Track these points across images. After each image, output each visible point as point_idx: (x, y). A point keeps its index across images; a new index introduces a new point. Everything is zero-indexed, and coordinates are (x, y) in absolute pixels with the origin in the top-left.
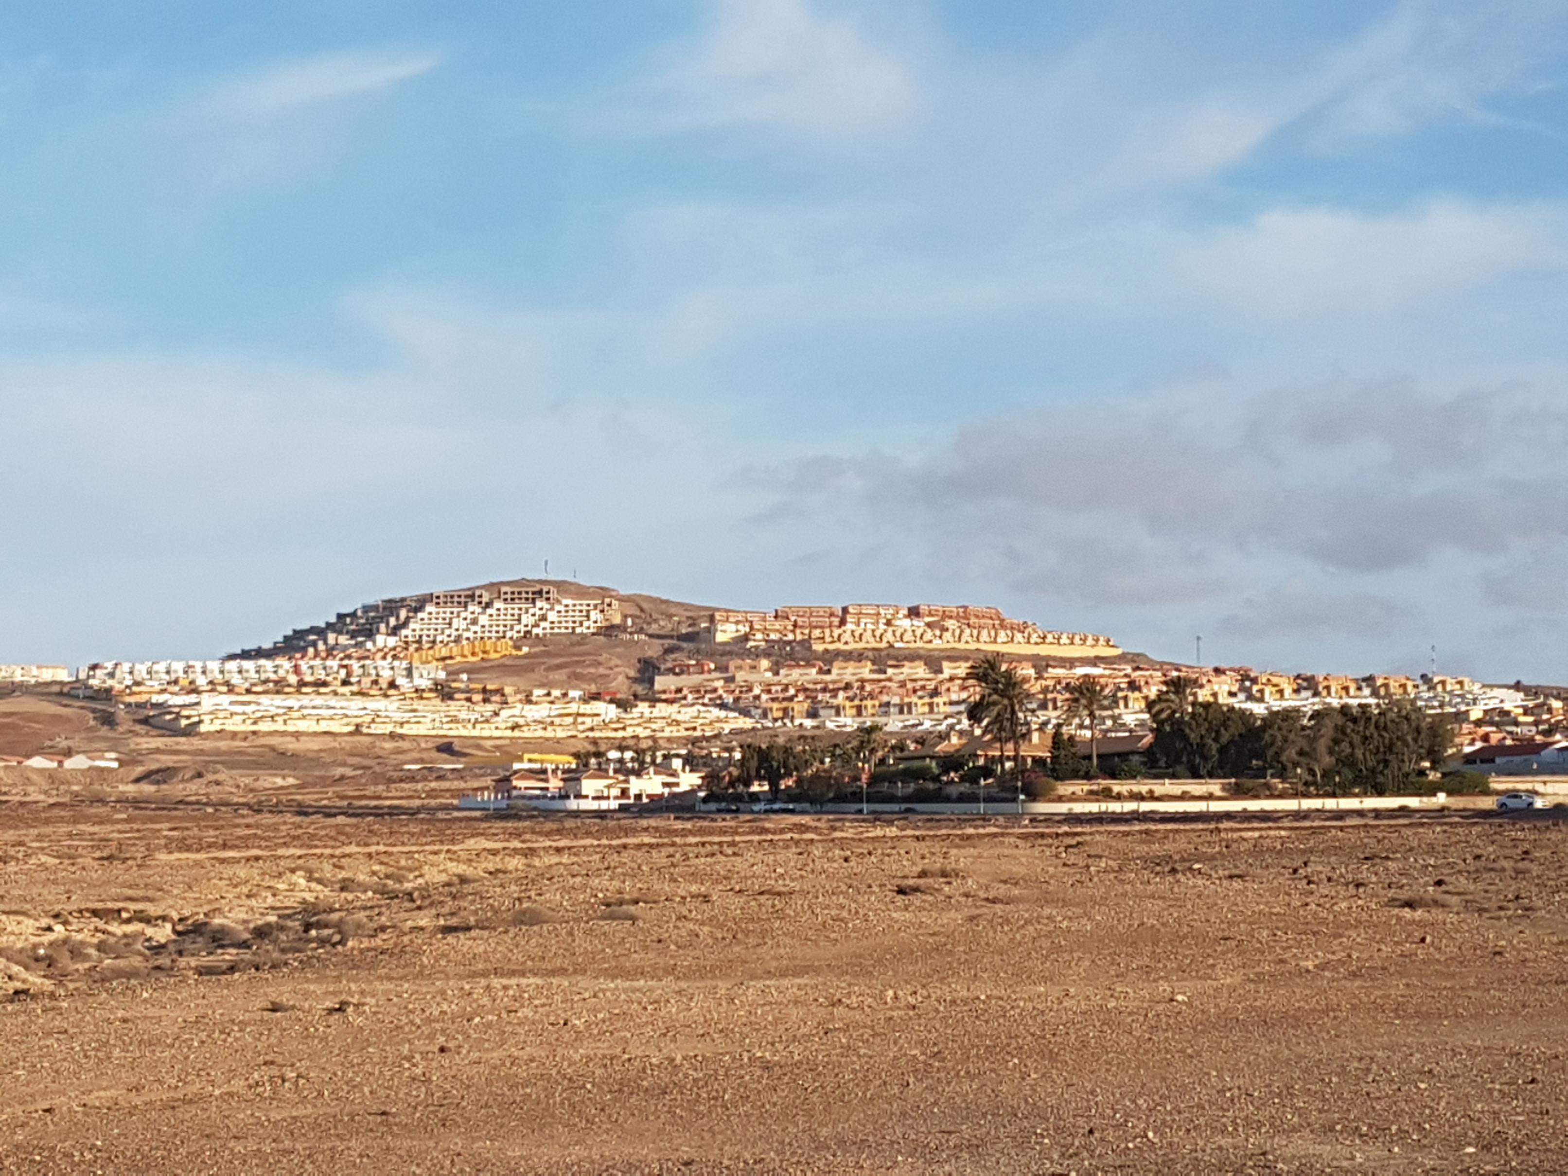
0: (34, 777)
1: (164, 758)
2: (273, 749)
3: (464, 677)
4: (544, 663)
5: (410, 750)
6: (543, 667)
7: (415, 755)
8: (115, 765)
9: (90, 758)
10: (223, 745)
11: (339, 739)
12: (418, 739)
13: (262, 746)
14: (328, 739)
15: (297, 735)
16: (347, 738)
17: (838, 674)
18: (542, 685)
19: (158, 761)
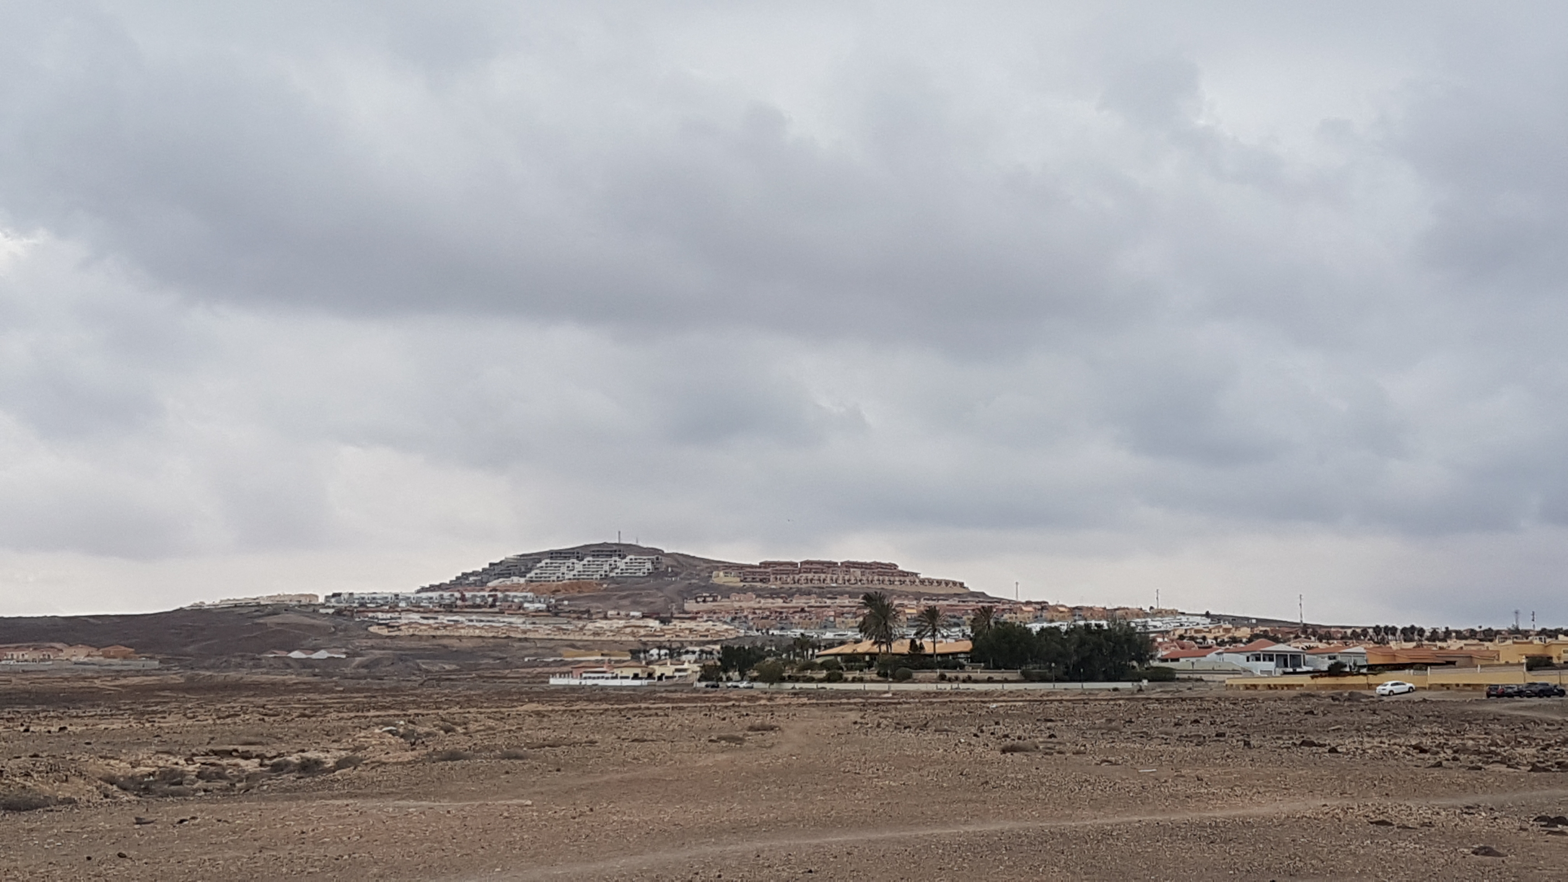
0: (292, 664)
1: (377, 652)
2: (445, 647)
3: (566, 603)
4: (615, 595)
5: (530, 648)
6: (615, 597)
7: (533, 651)
8: (344, 656)
9: (329, 652)
10: (414, 644)
11: (486, 640)
12: (536, 641)
13: (439, 645)
14: (480, 640)
15: (460, 638)
16: (491, 640)
17: (796, 603)
18: (614, 608)
19: (372, 653)
